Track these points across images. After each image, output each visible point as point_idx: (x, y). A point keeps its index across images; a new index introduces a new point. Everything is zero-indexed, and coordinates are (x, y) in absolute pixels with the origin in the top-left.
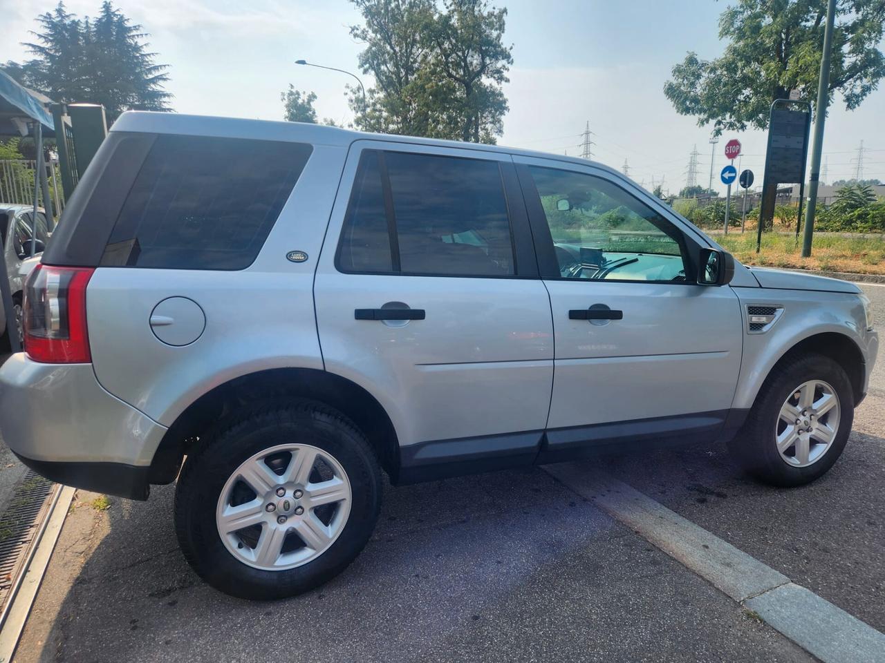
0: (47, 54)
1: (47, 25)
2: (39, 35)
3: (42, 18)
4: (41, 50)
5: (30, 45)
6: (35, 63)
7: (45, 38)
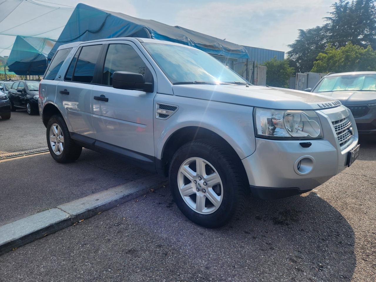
0: (332, 20)
1: (334, 8)
2: (330, 13)
3: (333, 5)
4: (330, 18)
5: (326, 18)
6: (327, 25)
7: (333, 13)
